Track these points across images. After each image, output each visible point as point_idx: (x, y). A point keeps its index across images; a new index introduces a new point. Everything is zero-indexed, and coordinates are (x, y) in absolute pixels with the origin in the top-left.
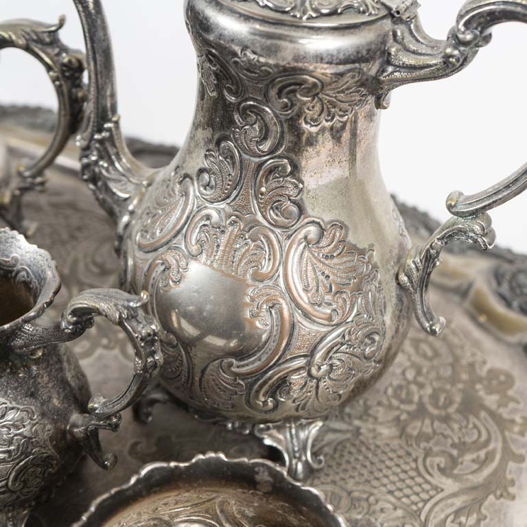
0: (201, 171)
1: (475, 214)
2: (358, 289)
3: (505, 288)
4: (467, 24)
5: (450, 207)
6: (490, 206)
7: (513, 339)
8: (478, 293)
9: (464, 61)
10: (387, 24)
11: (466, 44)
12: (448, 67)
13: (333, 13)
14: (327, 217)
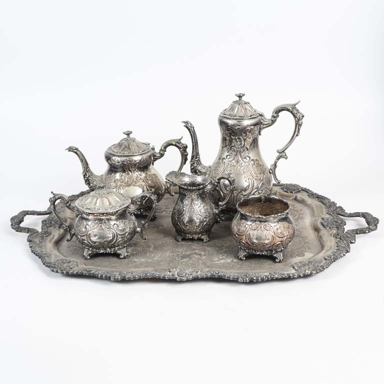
0: (227, 156)
1: (283, 151)
2: (264, 173)
3: (285, 190)
4: (275, 113)
5: (278, 152)
6: (285, 150)
7: (291, 198)
8: (279, 192)
9: (275, 120)
10: (260, 117)
11: (275, 117)
12: (273, 122)
13: (251, 116)
14: (255, 159)
